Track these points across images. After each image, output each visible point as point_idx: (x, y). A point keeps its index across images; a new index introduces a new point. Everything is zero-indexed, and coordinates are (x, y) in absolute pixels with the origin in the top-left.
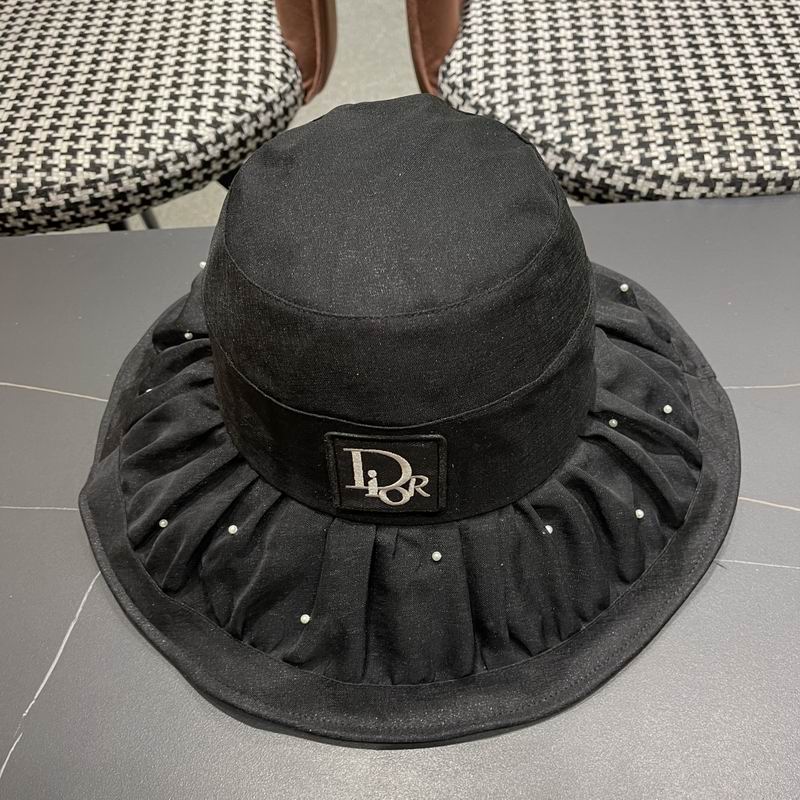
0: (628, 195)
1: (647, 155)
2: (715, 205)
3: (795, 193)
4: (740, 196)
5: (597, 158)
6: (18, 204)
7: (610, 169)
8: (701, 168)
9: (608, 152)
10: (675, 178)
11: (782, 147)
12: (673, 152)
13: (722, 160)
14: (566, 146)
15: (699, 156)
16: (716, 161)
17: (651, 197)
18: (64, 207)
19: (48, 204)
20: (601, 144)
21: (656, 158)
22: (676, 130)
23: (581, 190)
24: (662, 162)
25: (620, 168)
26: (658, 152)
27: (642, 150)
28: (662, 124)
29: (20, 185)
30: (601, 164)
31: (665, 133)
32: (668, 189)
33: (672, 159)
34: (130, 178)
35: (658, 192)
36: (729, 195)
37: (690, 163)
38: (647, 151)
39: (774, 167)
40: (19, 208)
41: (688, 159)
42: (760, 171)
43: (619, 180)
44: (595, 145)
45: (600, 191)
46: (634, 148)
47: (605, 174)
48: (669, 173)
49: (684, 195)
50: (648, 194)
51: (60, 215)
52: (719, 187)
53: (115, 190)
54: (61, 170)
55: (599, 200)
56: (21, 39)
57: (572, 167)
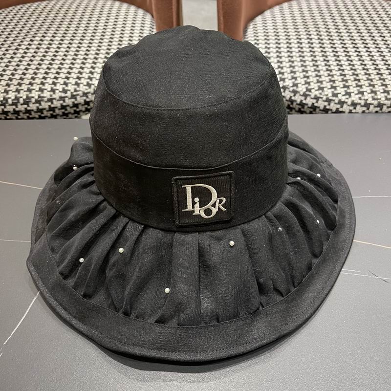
0: (326, 111)
1: (336, 92)
2: (370, 116)
4: (382, 113)
5: (310, 93)
6: (26, 106)
7: (317, 98)
9: (316, 90)
10: (349, 103)
12: (348, 91)
13: (373, 95)
14: (295, 88)
15: (362, 93)
16: (370, 95)
17: (337, 112)
18: (48, 109)
19: (40, 107)
20: (312, 87)
21: (340, 93)
22: (349, 81)
23: (302, 109)
24: (343, 95)
25: (322, 98)
26: (341, 91)
27: (333, 90)
28: (342, 79)
29: (28, 97)
30: (313, 96)
31: (344, 83)
32: (346, 108)
33: (348, 94)
34: (81, 97)
35: (341, 110)
36: (377, 112)
38: (335, 90)
40: (26, 109)
41: (356, 94)
43: (321, 104)
44: (310, 87)
45: (311, 110)
46: (329, 89)
47: (314, 101)
48: (346, 100)
49: (354, 111)
50: (336, 110)
51: (45, 113)
52: (372, 107)
53: (73, 102)
54: (48, 91)
55: (311, 113)
56: (34, 37)
57: (298, 98)
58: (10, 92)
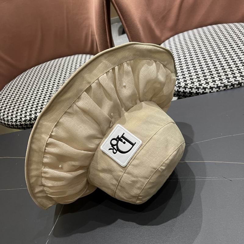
1: (200, 83)
3: (243, 87)
4: (228, 89)
7: (191, 88)
8: (215, 84)
9: (190, 84)
10: (209, 87)
11: (236, 75)
12: (207, 81)
13: (221, 81)
14: (179, 85)
15: (215, 81)
16: (219, 82)
20: (188, 83)
21: (203, 83)
22: (207, 76)
23: (185, 95)
24: (205, 84)
25: (194, 88)
26: (203, 82)
27: (199, 82)
28: (203, 75)
30: (189, 87)
31: (205, 77)
32: (207, 91)
33: (207, 83)
35: (205, 92)
36: (224, 90)
37: (212, 83)
39: (235, 81)
42: (232, 82)
43: (194, 91)
45: (190, 94)
46: (197, 82)
47: (190, 90)
48: (207, 87)
49: (212, 91)
50: (203, 93)
52: (221, 88)
55: (190, 96)
56: (45, 82)
57: (182, 90)
58: (37, 113)
